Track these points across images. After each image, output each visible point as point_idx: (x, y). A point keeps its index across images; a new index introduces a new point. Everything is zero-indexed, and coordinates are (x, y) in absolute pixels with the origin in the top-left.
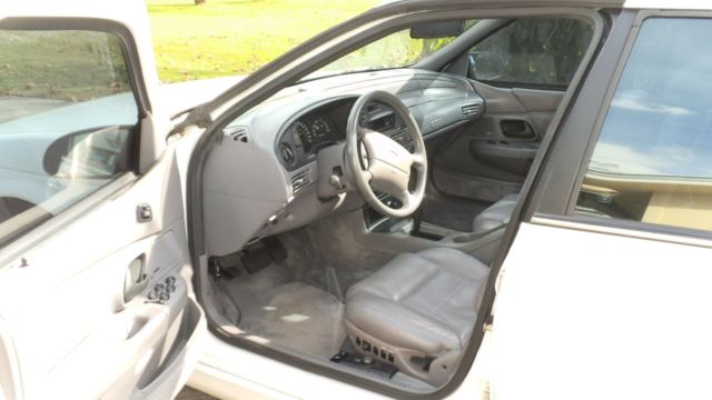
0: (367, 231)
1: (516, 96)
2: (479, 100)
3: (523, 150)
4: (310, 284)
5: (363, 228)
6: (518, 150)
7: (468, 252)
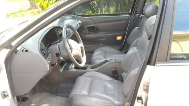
0: (61, 71)
1: (91, 19)
2: (80, 22)
3: (96, 35)
4: (43, 92)
5: (59, 70)
6: (95, 35)
7: (98, 71)
